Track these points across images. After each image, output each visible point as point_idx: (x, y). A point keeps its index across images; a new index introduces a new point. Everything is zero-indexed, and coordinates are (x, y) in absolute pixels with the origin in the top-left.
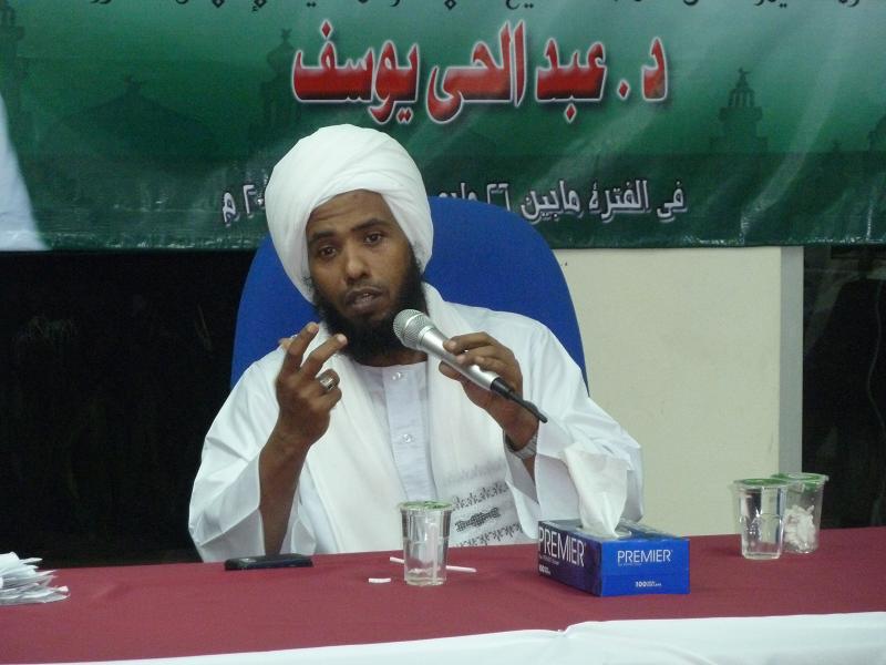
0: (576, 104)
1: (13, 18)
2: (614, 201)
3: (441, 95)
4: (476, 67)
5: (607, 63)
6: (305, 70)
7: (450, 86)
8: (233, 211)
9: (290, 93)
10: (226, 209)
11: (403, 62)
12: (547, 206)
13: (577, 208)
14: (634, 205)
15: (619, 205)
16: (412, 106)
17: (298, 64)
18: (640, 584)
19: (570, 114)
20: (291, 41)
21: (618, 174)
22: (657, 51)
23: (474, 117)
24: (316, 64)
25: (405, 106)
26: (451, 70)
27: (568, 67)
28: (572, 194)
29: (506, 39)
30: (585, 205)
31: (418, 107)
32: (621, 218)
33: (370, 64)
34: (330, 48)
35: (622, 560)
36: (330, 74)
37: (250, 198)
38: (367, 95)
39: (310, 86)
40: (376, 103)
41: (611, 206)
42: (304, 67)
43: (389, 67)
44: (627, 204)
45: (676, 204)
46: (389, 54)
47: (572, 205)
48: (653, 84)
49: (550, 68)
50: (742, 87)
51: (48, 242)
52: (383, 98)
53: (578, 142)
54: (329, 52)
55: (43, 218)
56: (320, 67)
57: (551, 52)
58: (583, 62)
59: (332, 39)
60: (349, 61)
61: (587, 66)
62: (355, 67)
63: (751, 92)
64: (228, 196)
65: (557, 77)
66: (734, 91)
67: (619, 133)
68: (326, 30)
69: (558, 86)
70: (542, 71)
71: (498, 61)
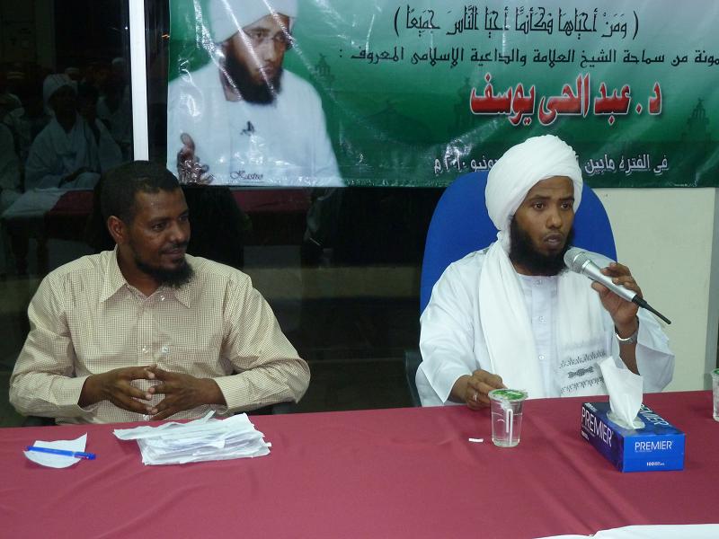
0: (615, 116)
1: (329, 71)
2: (632, 164)
3: (546, 111)
4: (564, 97)
5: (631, 95)
6: (478, 99)
7: (550, 107)
8: (440, 168)
9: (469, 110)
10: (436, 167)
11: (526, 95)
12: (598, 167)
13: (613, 168)
14: (642, 167)
15: (635, 166)
16: (531, 117)
17: (474, 96)
19: (611, 121)
20: (470, 83)
21: (634, 151)
22: (657, 89)
23: (563, 122)
24: (482, 95)
25: (528, 116)
26: (551, 98)
27: (611, 97)
28: (611, 161)
29: (580, 83)
30: (617, 166)
31: (534, 117)
32: (635, 173)
33: (510, 95)
34: (490, 87)
36: (490, 100)
37: (449, 162)
38: (508, 111)
39: (479, 106)
40: (513, 114)
41: (630, 167)
42: (476, 96)
43: (520, 96)
44: (638, 166)
45: (664, 166)
46: (520, 90)
47: (611, 166)
48: (654, 106)
49: (602, 98)
50: (699, 108)
51: (346, 183)
52: (516, 111)
53: (615, 135)
54: (490, 89)
55: (344, 171)
56: (485, 97)
57: (603, 90)
58: (619, 95)
59: (491, 82)
60: (499, 94)
61: (621, 97)
62: (502, 97)
63: (704, 110)
64: (437, 161)
65: (605, 102)
66: (695, 110)
67: (636, 130)
68: (488, 78)
69: (605, 107)
70: (598, 99)
71: (575, 93)
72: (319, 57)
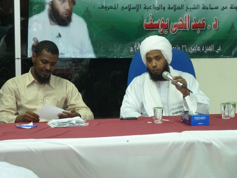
0: (200, 30)
1: (90, 13)
2: (207, 49)
3: (173, 28)
4: (180, 23)
5: (206, 22)
6: (147, 24)
7: (175, 26)
8: (132, 51)
9: (144, 28)
10: (131, 50)
11: (165, 22)
12: (194, 50)
13: (200, 50)
14: (211, 49)
15: (208, 49)
16: (168, 30)
17: (145, 22)
18: (199, 124)
19: (198, 32)
20: (144, 18)
21: (208, 43)
22: (216, 19)
23: (180, 33)
24: (149, 22)
25: (166, 30)
26: (175, 23)
27: (198, 23)
28: (199, 47)
29: (186, 17)
30: (201, 49)
31: (168, 31)
32: (209, 52)
33: (159, 22)
34: (151, 19)
35: (196, 119)
36: (151, 24)
37: (136, 48)
38: (158, 28)
39: (147, 26)
40: (160, 30)
41: (206, 50)
42: (146, 23)
43: (163, 23)
44: (209, 49)
45: (219, 49)
46: (163, 20)
47: (199, 50)
48: (215, 26)
49: (195, 23)
50: (232, 26)
51: (96, 56)
52: (162, 28)
53: (200, 37)
54: (151, 20)
55: (96, 52)
56: (149, 23)
57: (195, 20)
58: (201, 22)
59: (152, 17)
60: (155, 22)
61: (202, 22)
62: (156, 23)
63: (235, 27)
64: (131, 48)
65: (196, 24)
66: (231, 27)
67: (208, 35)
68: (150, 16)
69: (196, 26)
70: (193, 23)
71: (184, 21)
72: (86, 8)
